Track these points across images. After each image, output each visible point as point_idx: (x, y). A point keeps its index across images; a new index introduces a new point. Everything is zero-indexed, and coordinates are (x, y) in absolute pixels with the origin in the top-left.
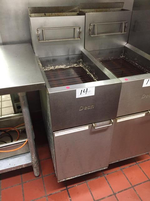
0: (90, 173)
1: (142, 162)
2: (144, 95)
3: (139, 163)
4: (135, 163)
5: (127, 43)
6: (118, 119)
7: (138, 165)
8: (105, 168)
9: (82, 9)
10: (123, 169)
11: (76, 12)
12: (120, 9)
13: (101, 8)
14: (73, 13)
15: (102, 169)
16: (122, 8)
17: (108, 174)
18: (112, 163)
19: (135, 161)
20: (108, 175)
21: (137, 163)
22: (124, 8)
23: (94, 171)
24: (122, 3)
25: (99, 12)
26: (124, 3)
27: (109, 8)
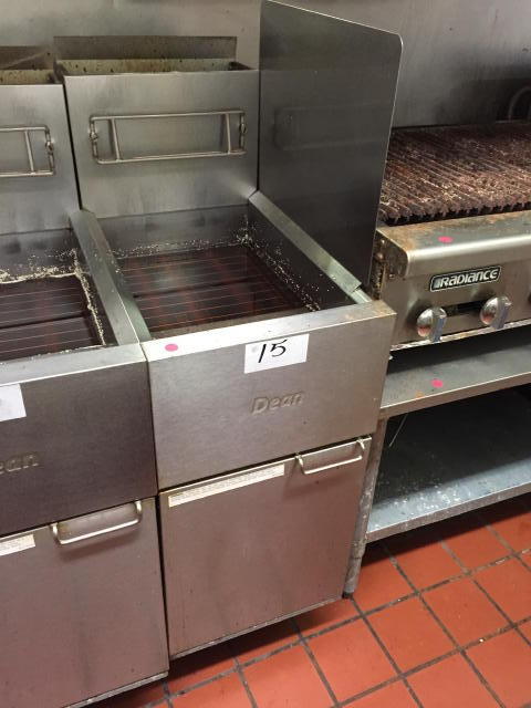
0: (90, 701)
1: (321, 633)
2: (260, 400)
3: (310, 637)
4: (296, 638)
5: (258, 189)
6: (171, 494)
7: (306, 644)
8: (154, 678)
9: (63, 59)
10: (247, 665)
11: (41, 69)
12: (226, 61)
13: (146, 58)
14: (31, 72)
15: (145, 682)
16: (232, 60)
17: (183, 693)
18: (190, 652)
19: (298, 631)
20: (185, 695)
21: (302, 639)
22: (239, 59)
23: (111, 694)
24: (230, 38)
25: (137, 71)
26: (236, 39)
27: (180, 56)
